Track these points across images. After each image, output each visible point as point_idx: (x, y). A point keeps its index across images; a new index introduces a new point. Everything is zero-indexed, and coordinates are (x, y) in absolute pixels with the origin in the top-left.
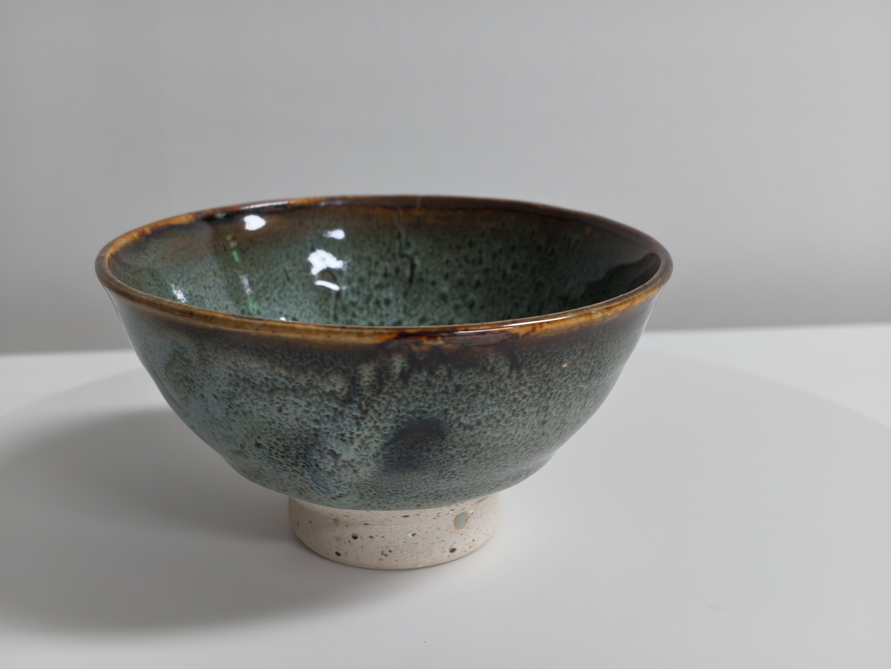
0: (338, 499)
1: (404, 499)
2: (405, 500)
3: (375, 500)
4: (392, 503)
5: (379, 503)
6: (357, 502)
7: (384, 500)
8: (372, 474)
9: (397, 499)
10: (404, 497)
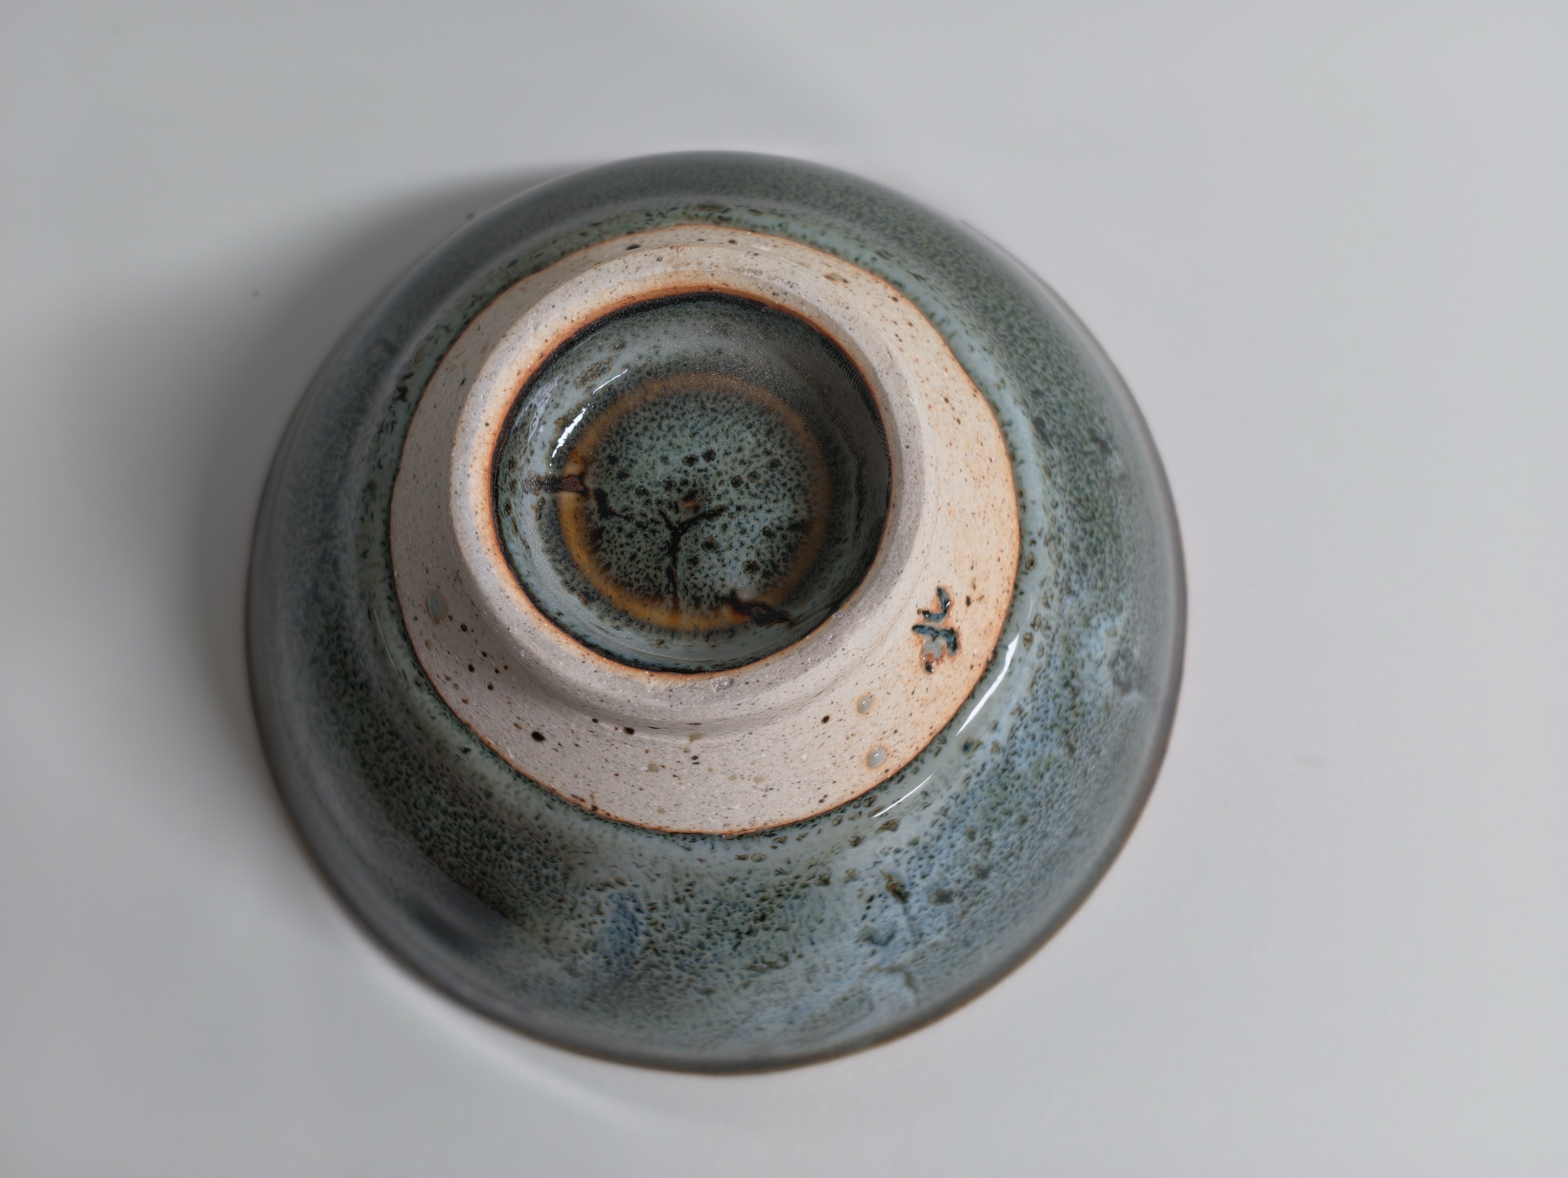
0: (612, 880)
1: (503, 826)
2: (503, 822)
3: (551, 851)
4: (526, 829)
5: (546, 842)
6: (581, 864)
7: (536, 844)
8: (524, 922)
9: (516, 833)
10: (503, 830)
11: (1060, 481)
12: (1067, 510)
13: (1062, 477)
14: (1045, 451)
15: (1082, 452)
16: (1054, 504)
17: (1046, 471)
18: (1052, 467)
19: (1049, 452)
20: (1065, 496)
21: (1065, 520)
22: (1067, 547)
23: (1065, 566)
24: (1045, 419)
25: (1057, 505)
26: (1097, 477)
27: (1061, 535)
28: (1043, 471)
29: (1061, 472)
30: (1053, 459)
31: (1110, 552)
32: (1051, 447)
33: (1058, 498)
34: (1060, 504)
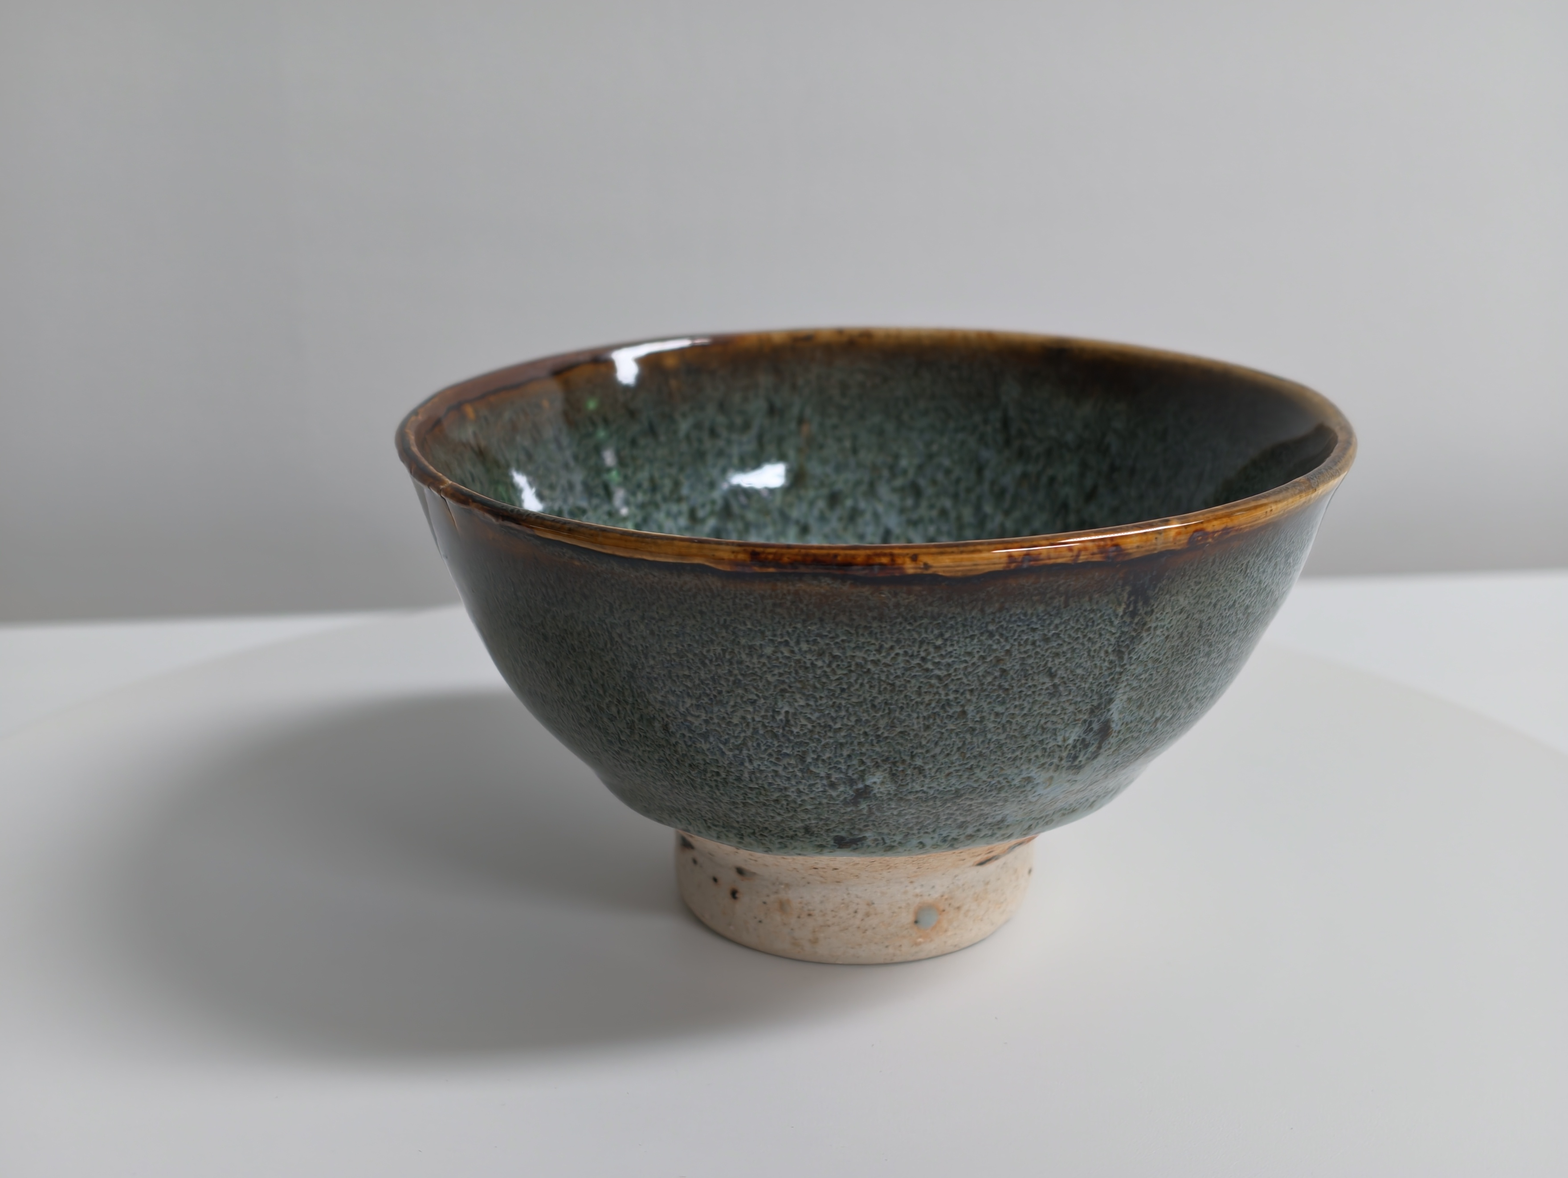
11: (898, 838)
12: (926, 833)
13: (894, 835)
14: (869, 846)
15: (869, 817)
16: (921, 846)
17: (889, 850)
18: (885, 843)
19: (869, 842)
20: (913, 834)
21: (936, 835)
22: (961, 831)
23: (978, 830)
24: (835, 834)
25: (921, 843)
26: (895, 809)
27: (950, 838)
28: (889, 853)
29: (889, 834)
30: (876, 840)
31: (972, 799)
32: (864, 838)
33: (915, 842)
34: (921, 840)
